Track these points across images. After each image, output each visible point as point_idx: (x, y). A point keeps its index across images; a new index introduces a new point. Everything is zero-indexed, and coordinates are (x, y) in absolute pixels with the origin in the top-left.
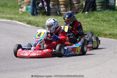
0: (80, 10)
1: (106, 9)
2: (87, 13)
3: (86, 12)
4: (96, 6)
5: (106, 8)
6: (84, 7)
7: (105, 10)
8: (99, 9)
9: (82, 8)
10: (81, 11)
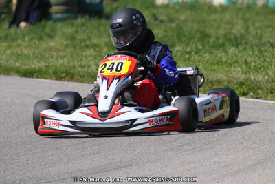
0: (3, 16)
1: (79, 16)
2: (26, 27)
3: (23, 25)
4: (49, 5)
5: (80, 13)
6: (14, 8)
7: (76, 18)
8: (59, 16)
9: (5, 11)
10: (4, 19)
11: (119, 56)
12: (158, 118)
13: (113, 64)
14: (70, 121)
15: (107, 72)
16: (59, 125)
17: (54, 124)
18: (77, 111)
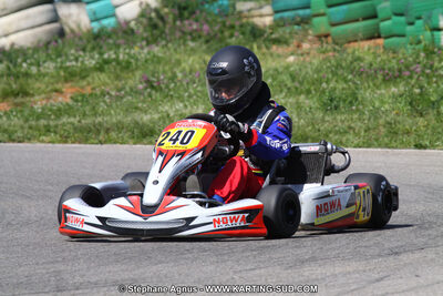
11: (190, 121)
12: (228, 216)
13: (180, 132)
14: (99, 218)
15: (168, 145)
16: (83, 222)
17: (77, 220)
18: (112, 202)
